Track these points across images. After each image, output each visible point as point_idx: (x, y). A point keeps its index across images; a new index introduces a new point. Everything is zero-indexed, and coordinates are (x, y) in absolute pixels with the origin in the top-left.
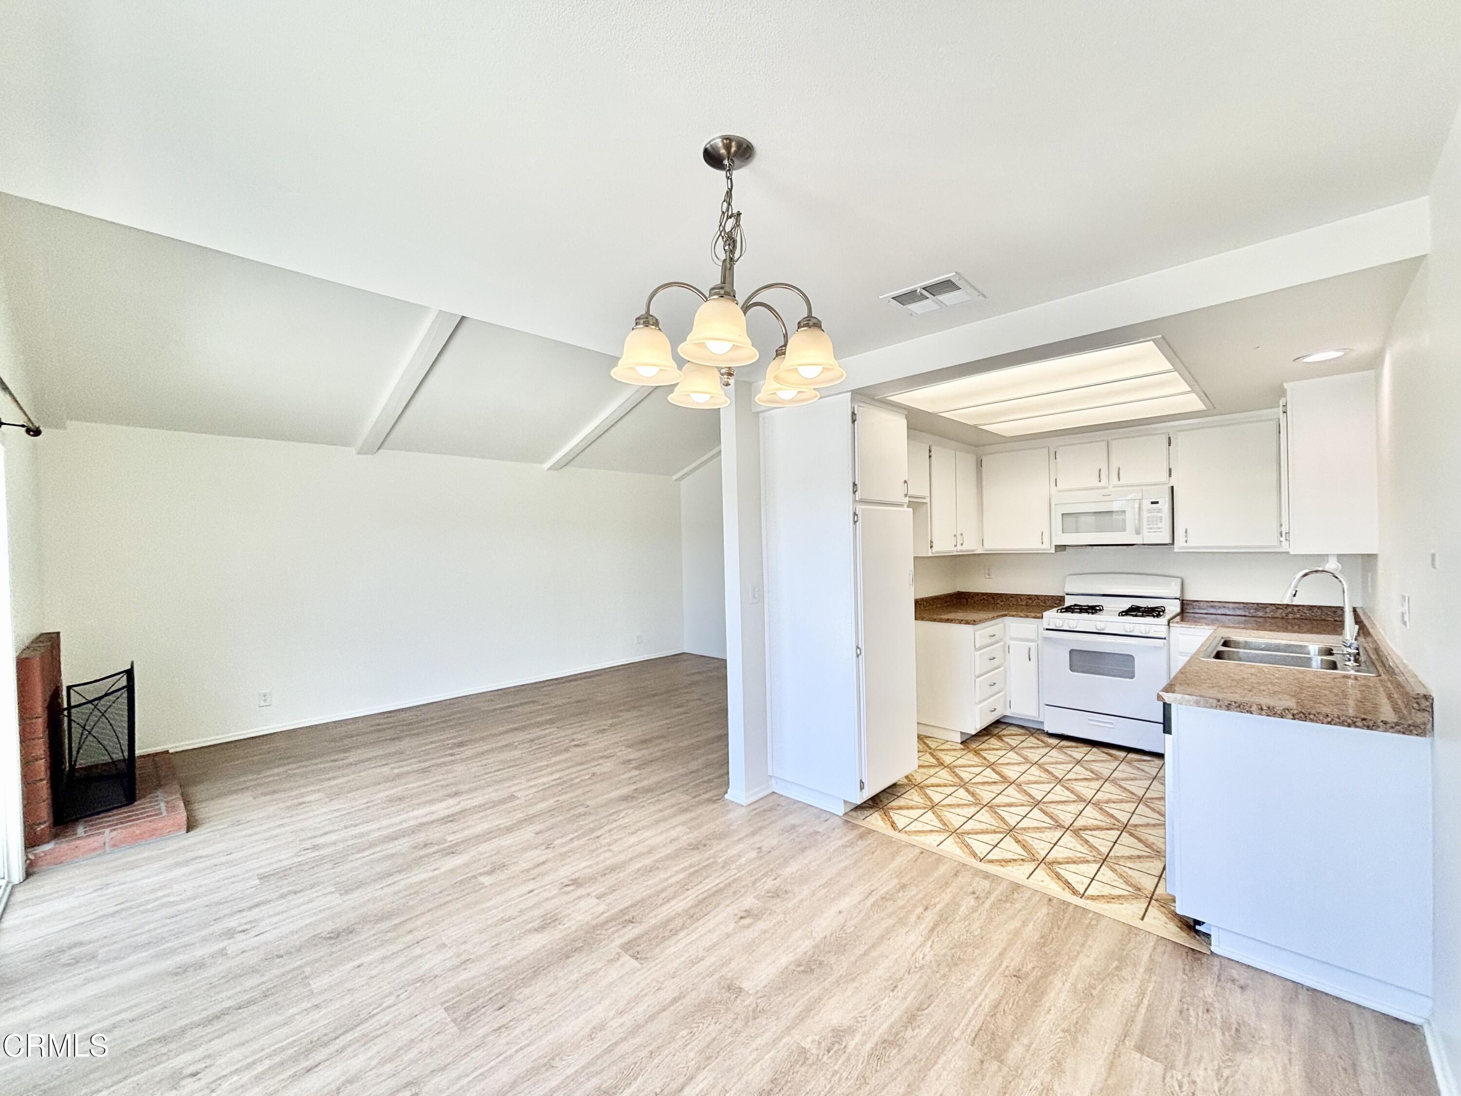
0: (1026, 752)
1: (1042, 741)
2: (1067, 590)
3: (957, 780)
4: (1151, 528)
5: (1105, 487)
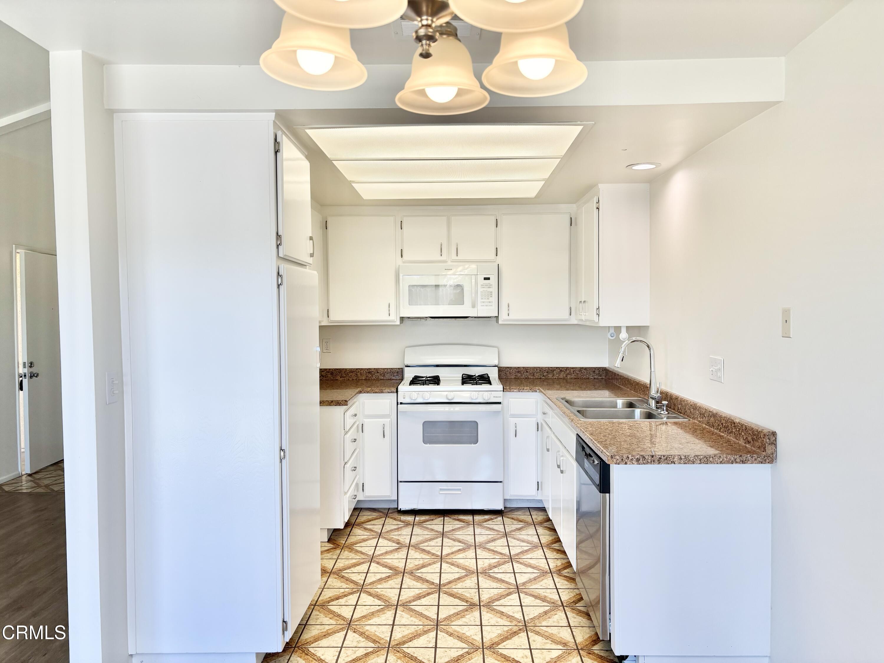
0: (395, 536)
1: (400, 521)
2: (407, 363)
3: (352, 586)
4: (483, 302)
5: (445, 262)
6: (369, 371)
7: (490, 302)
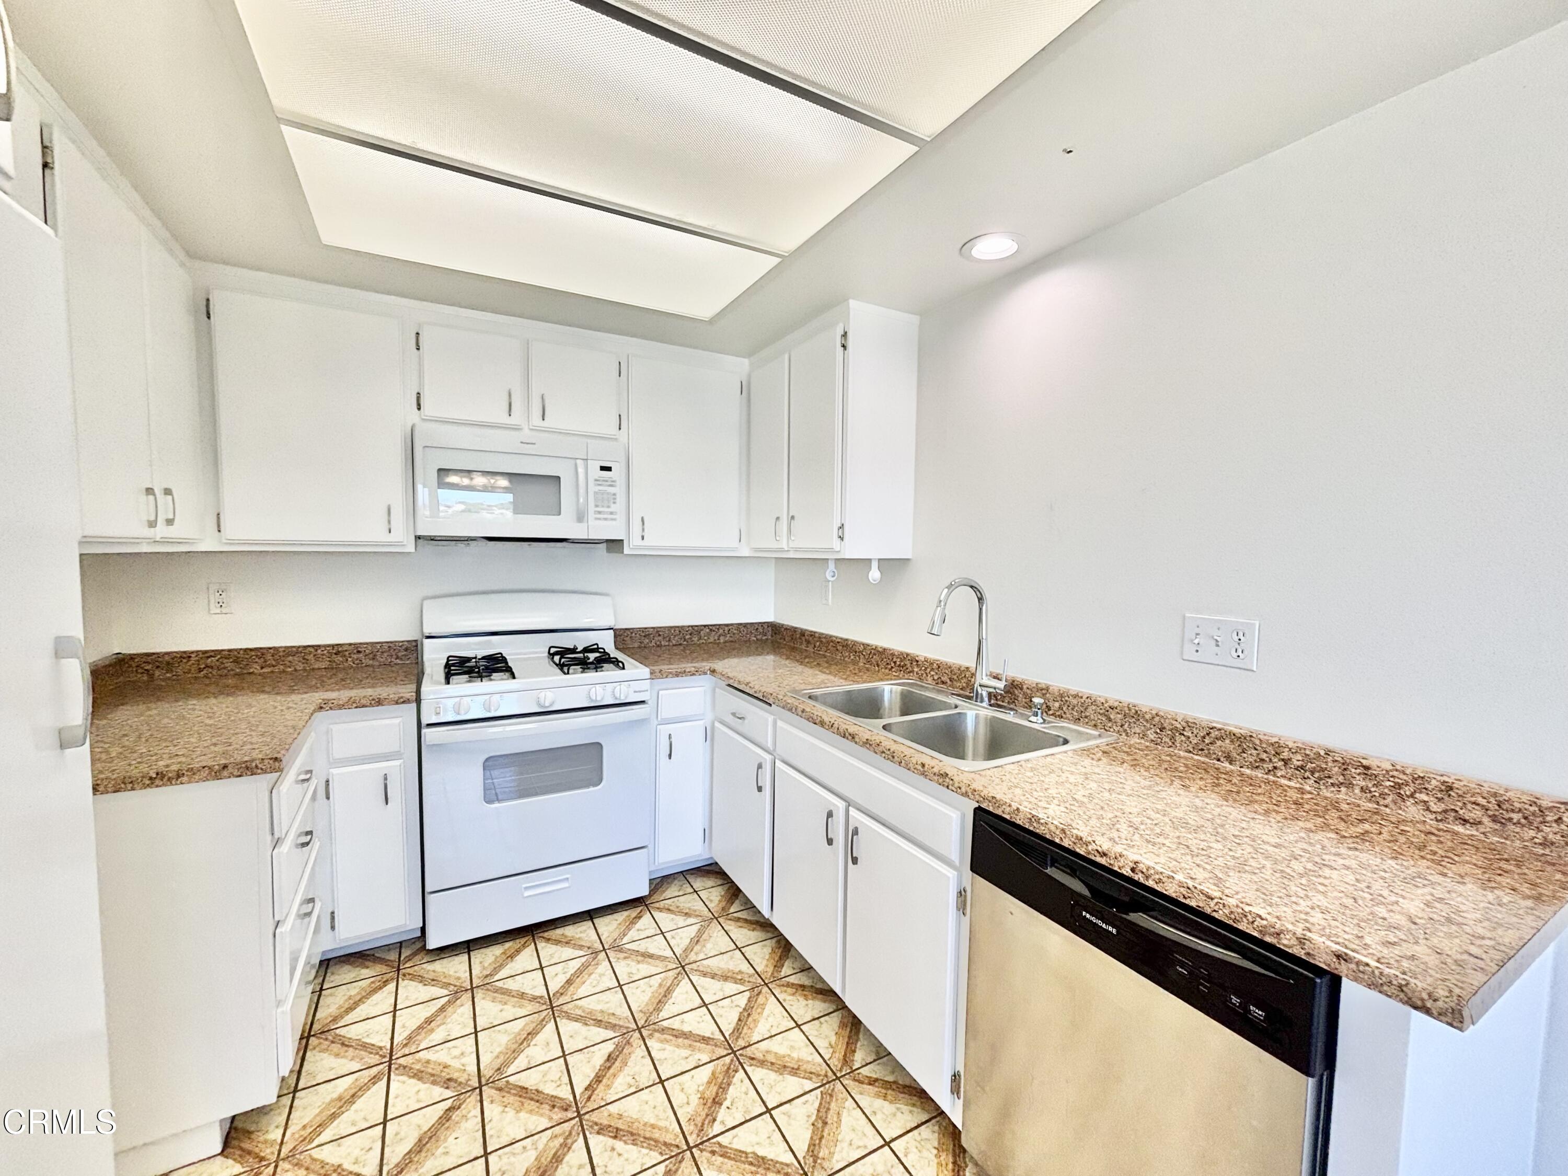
0: (432, 1050)
2: (427, 631)
4: (600, 513)
5: (517, 429)
6: (337, 650)
7: (611, 513)
